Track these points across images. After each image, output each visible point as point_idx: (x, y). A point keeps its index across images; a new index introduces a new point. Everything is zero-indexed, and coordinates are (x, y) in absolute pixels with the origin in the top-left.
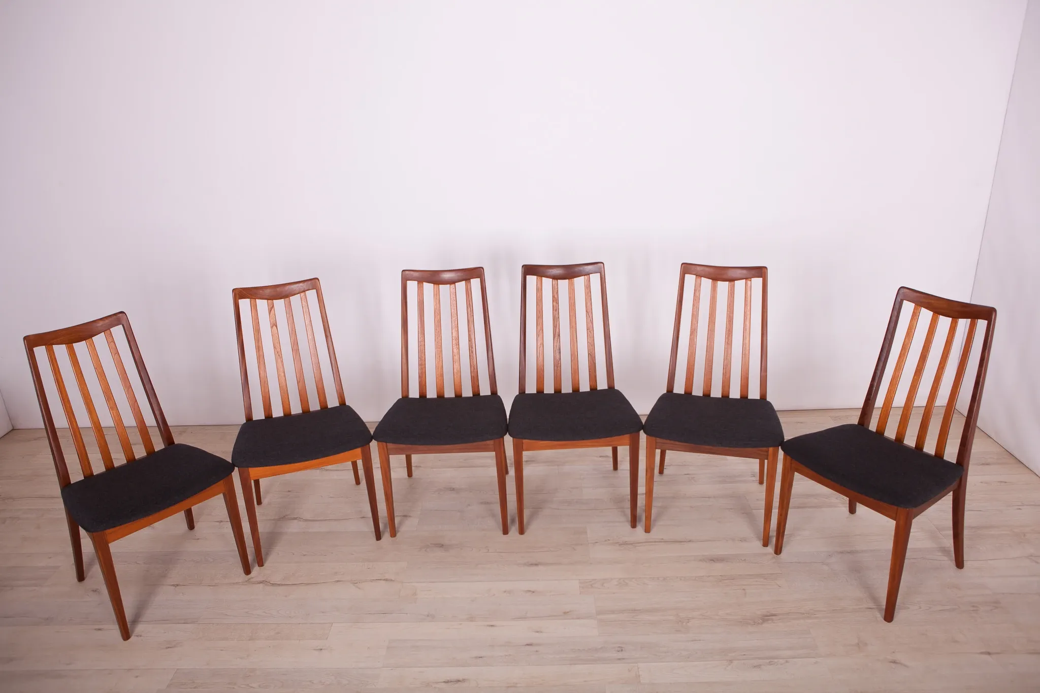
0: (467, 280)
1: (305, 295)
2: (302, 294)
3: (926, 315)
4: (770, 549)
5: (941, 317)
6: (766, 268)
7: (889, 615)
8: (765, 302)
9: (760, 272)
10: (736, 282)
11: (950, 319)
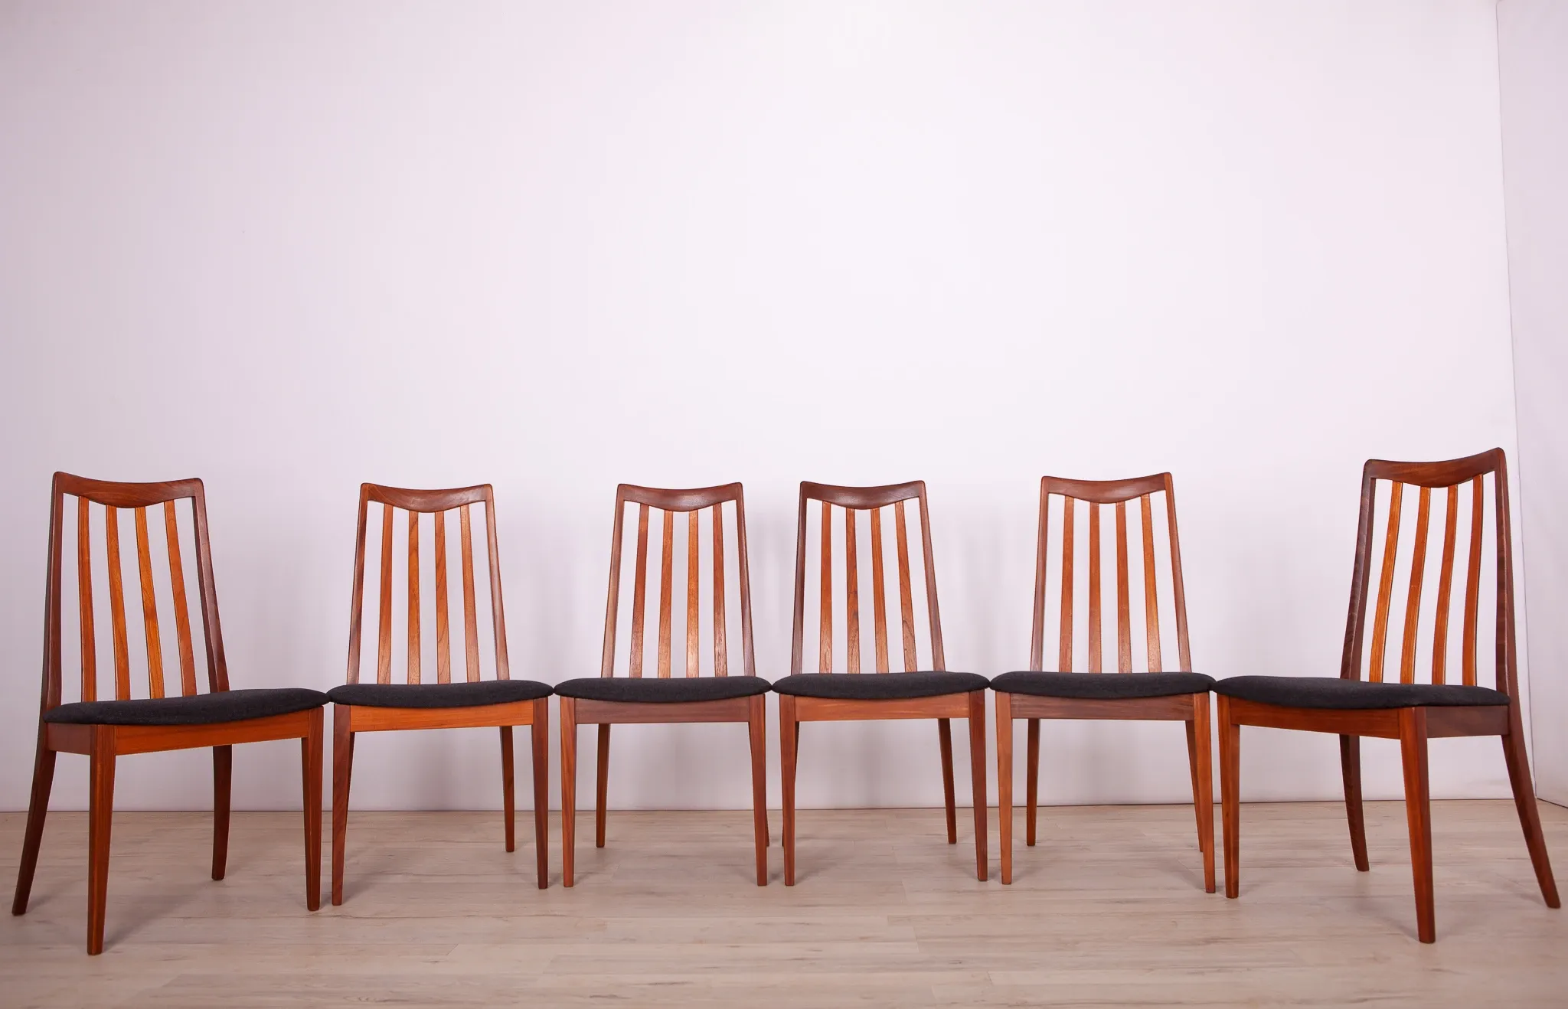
0: (716, 504)
1: (468, 508)
2: (464, 508)
3: (1411, 493)
4: (1221, 895)
5: (1433, 490)
6: (1169, 474)
7: (1427, 932)
8: (1173, 524)
9: (1161, 482)
10: (1126, 502)
11: (1446, 489)
